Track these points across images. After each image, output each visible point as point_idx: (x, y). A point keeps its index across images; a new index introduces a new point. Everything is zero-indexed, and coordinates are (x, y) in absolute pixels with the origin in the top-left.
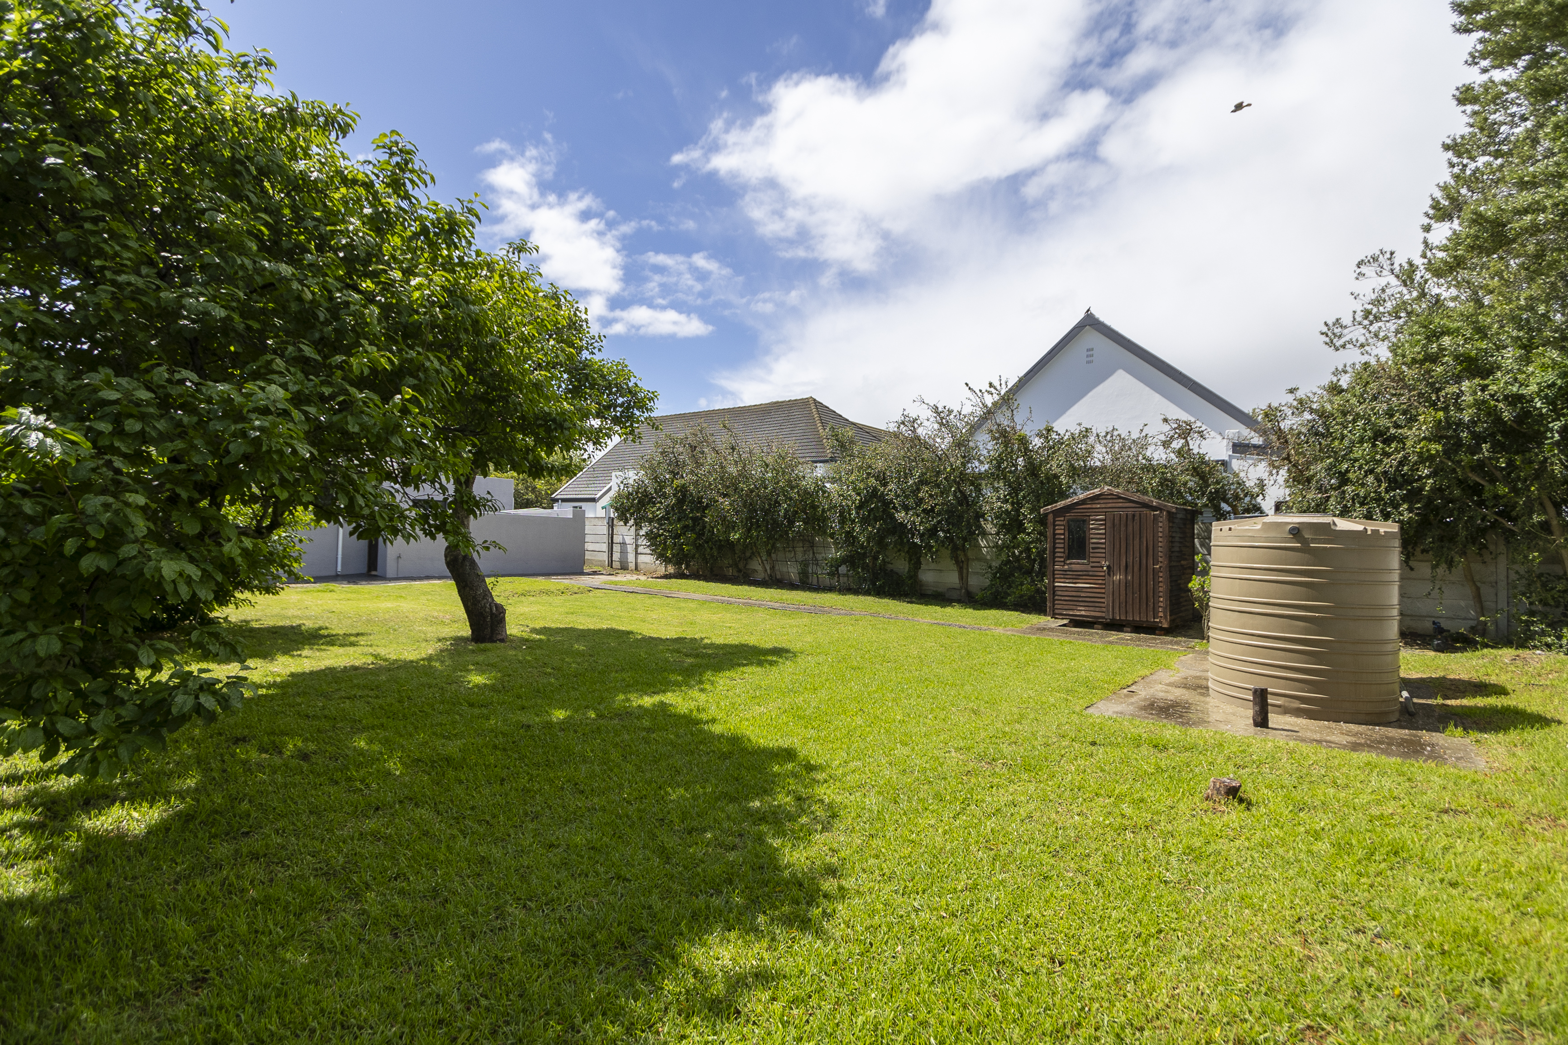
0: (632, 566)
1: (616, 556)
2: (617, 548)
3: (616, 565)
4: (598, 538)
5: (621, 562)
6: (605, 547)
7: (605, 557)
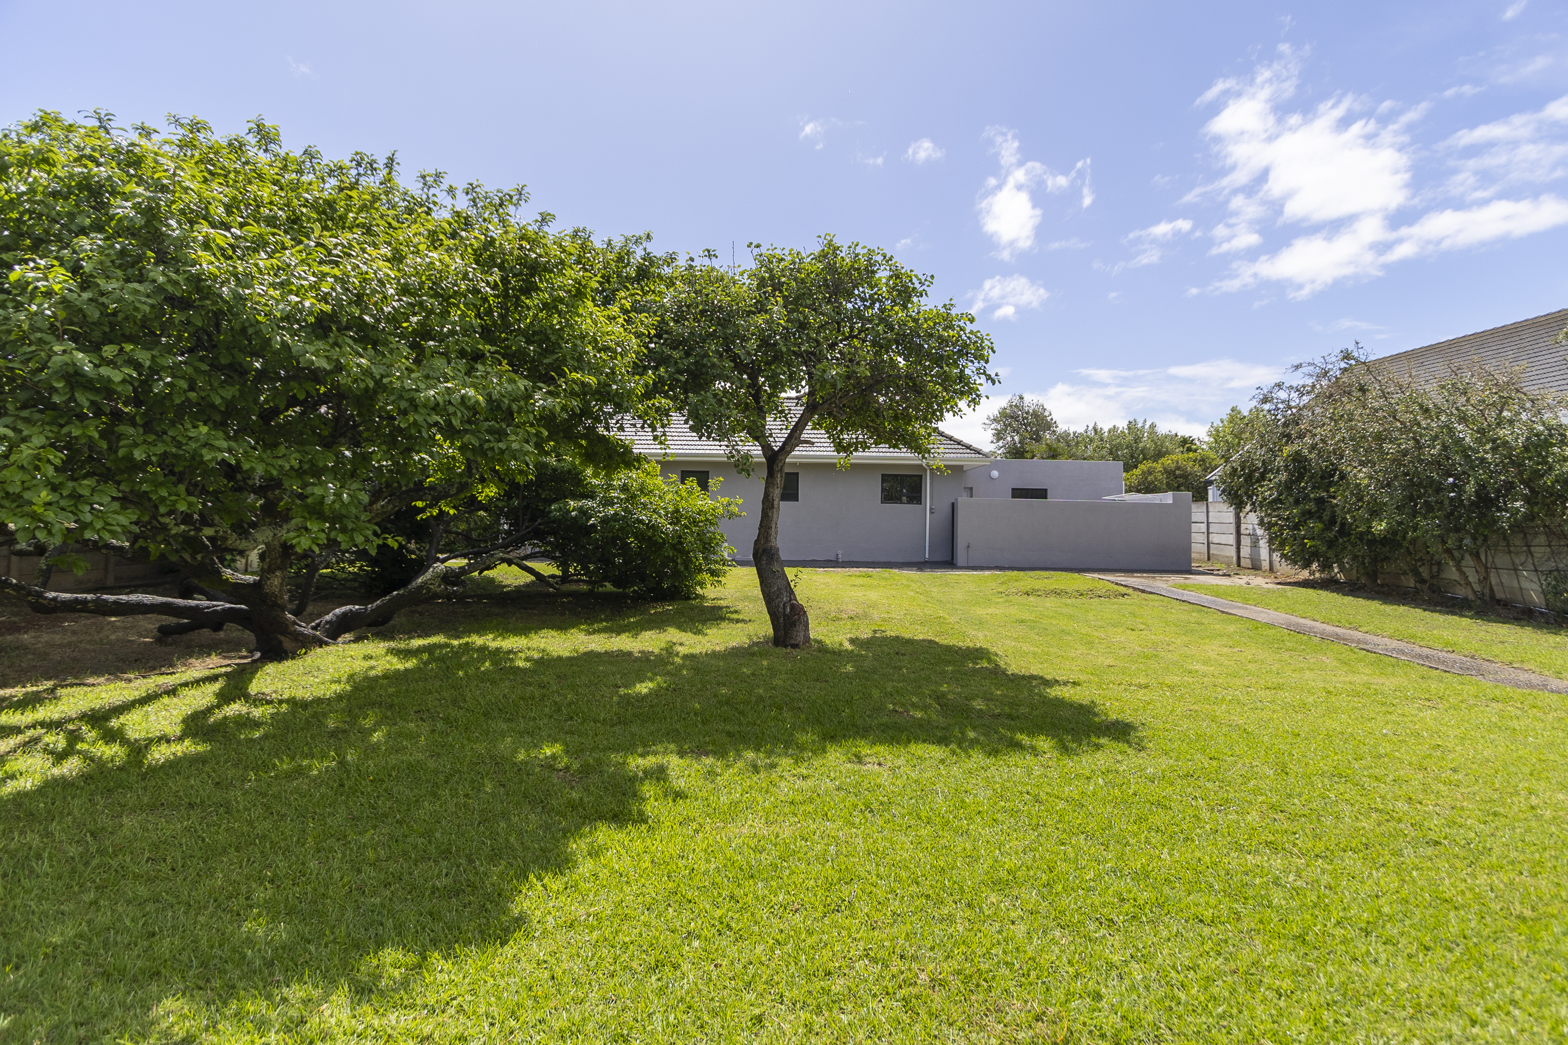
0: (1265, 565)
1: (1245, 551)
2: (1246, 541)
3: (1245, 562)
4: (1224, 528)
5: (1252, 559)
6: (1231, 539)
7: (1232, 552)
